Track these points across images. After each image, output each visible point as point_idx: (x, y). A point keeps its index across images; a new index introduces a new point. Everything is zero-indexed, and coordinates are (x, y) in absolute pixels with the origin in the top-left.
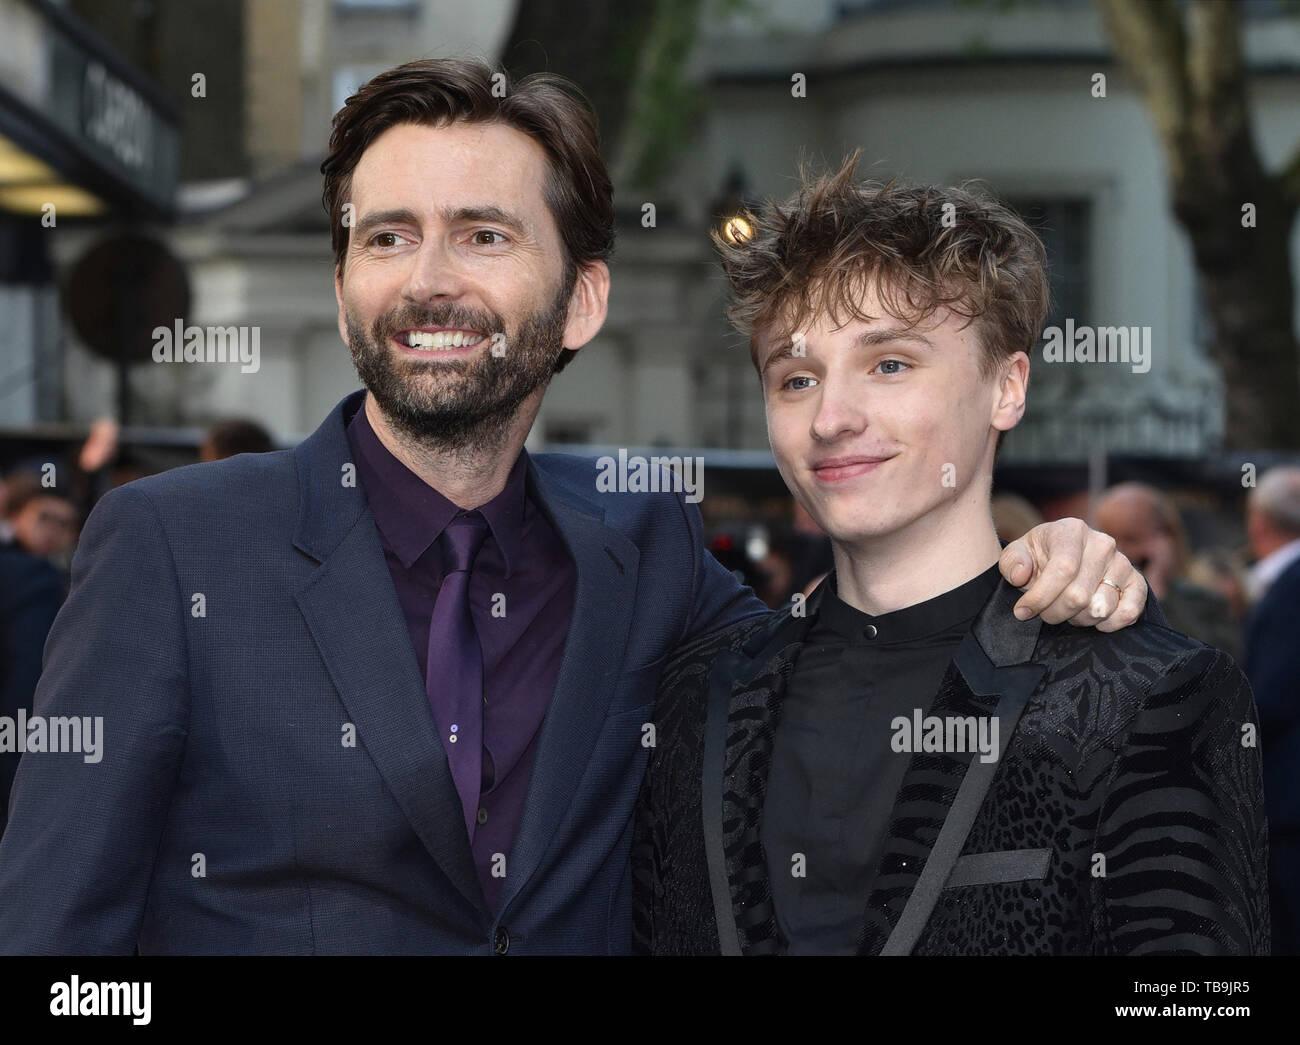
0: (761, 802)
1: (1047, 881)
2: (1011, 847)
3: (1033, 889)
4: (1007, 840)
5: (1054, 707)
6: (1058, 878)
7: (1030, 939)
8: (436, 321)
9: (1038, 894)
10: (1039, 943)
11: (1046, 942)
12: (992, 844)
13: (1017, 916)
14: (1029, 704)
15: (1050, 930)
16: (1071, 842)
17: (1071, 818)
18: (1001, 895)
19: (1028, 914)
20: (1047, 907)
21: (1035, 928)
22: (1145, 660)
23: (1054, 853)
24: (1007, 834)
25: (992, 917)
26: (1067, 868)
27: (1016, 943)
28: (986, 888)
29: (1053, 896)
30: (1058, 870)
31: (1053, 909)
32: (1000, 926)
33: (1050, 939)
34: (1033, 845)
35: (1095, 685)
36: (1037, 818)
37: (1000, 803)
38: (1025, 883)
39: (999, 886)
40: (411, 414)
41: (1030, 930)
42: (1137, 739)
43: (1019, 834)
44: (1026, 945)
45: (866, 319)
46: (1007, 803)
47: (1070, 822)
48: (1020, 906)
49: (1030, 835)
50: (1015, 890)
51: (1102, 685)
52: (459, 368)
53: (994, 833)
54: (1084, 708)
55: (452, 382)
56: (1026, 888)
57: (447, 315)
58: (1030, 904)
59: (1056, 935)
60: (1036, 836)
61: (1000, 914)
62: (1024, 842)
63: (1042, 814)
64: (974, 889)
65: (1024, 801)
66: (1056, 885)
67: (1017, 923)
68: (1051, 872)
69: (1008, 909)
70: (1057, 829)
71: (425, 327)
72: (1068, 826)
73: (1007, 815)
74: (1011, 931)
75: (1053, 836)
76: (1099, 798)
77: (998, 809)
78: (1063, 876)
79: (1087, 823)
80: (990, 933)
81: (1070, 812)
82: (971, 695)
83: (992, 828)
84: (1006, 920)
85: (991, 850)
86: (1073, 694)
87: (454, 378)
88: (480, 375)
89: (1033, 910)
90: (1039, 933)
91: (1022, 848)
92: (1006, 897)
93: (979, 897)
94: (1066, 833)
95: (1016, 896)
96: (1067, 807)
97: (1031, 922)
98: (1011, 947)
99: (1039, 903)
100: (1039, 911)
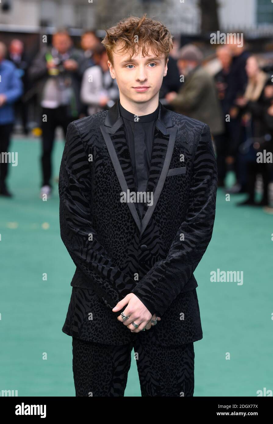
1: (186, 174)
2: (177, 167)
3: (183, 176)
4: (176, 166)
6: (188, 173)
7: (184, 187)
9: (185, 177)
10: (186, 187)
12: (173, 167)
13: (181, 182)
16: (190, 165)
18: (177, 178)
19: (183, 181)
22: (198, 126)
23: (187, 168)
24: (176, 164)
25: (176, 182)
27: (182, 188)
28: (174, 176)
29: (188, 177)
30: (188, 171)
31: (188, 180)
32: (178, 184)
34: (182, 166)
37: (174, 158)
38: (182, 174)
39: (176, 176)
41: (184, 185)
43: (179, 165)
44: (184, 188)
46: (175, 158)
48: (181, 180)
49: (181, 164)
50: (180, 176)
53: (174, 164)
56: (182, 176)
58: (183, 179)
60: (182, 164)
61: (177, 182)
62: (180, 166)
64: (171, 177)
66: (188, 175)
67: (181, 183)
68: (186, 172)
69: (179, 181)
70: (187, 163)
72: (189, 162)
73: (176, 160)
74: (180, 185)
75: (186, 164)
77: (174, 159)
80: (176, 186)
81: (189, 158)
82: (164, 135)
83: (173, 163)
84: (179, 183)
85: (173, 168)
90: (186, 185)
91: (180, 167)
93: (173, 178)
95: (180, 178)
96: (188, 157)
97: (184, 183)
98: (181, 188)
99: (185, 179)
100: (185, 181)
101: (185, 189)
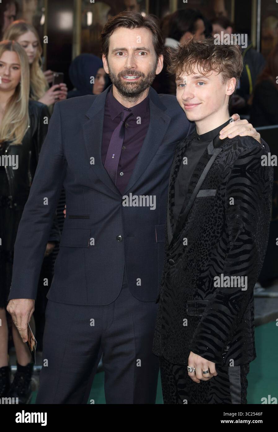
0: (176, 176)
1: (215, 197)
2: (209, 189)
4: (209, 187)
5: (222, 158)
6: (217, 196)
8: (131, 73)
11: (214, 210)
12: (205, 188)
14: (218, 156)
15: (215, 208)
16: (221, 188)
17: (221, 183)
20: (215, 203)
21: (212, 207)
22: (240, 148)
23: (217, 191)
26: (219, 194)
28: (204, 198)
29: (216, 200)
30: (217, 194)
33: (215, 210)
34: (214, 189)
35: (230, 153)
36: (215, 183)
40: (126, 93)
42: (235, 166)
43: (211, 186)
45: (195, 73)
47: (221, 184)
48: (210, 202)
51: (232, 153)
52: (136, 83)
54: (227, 158)
55: (135, 86)
56: (211, 198)
57: (134, 72)
59: (216, 209)
60: (214, 187)
62: (212, 188)
63: (216, 182)
65: (213, 178)
66: (217, 198)
67: (209, 206)
70: (218, 185)
71: (129, 75)
74: (208, 208)
75: (217, 187)
76: (227, 179)
78: (219, 196)
79: (224, 184)
86: (226, 155)
87: (135, 85)
88: (140, 84)
89: (212, 203)
90: (213, 208)
92: (207, 200)
94: (220, 186)
96: (221, 180)
97: (212, 206)
99: (213, 201)
100: (213, 203)
101: (211, 212)
